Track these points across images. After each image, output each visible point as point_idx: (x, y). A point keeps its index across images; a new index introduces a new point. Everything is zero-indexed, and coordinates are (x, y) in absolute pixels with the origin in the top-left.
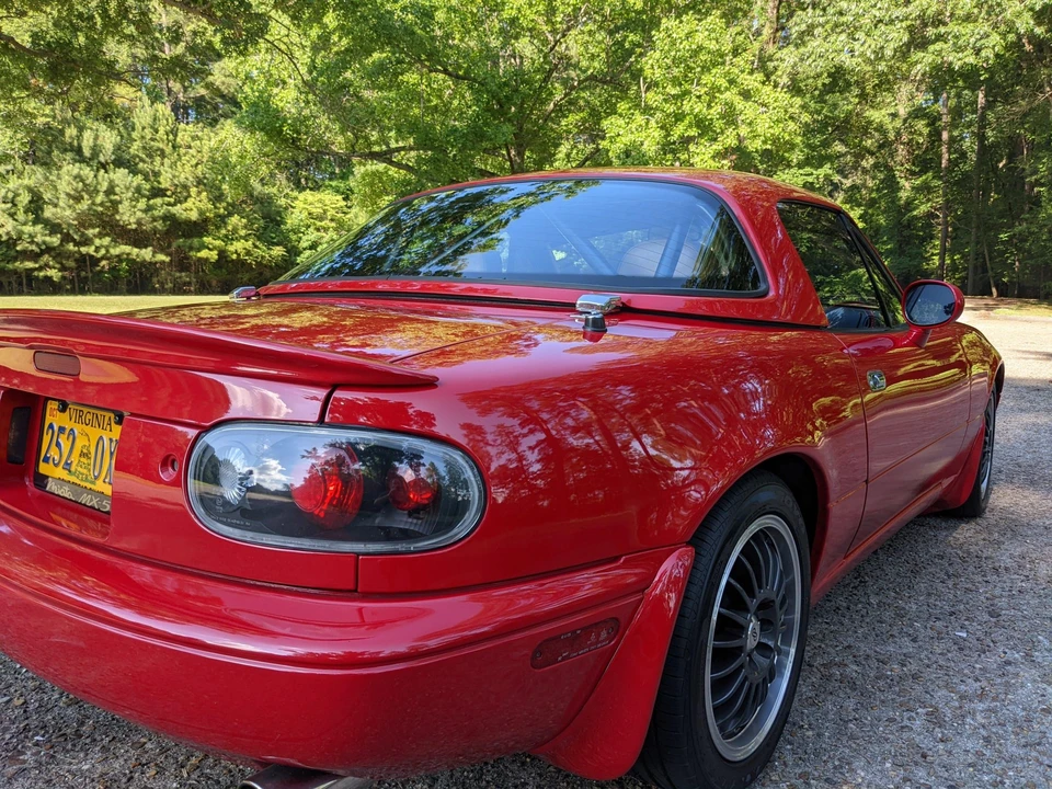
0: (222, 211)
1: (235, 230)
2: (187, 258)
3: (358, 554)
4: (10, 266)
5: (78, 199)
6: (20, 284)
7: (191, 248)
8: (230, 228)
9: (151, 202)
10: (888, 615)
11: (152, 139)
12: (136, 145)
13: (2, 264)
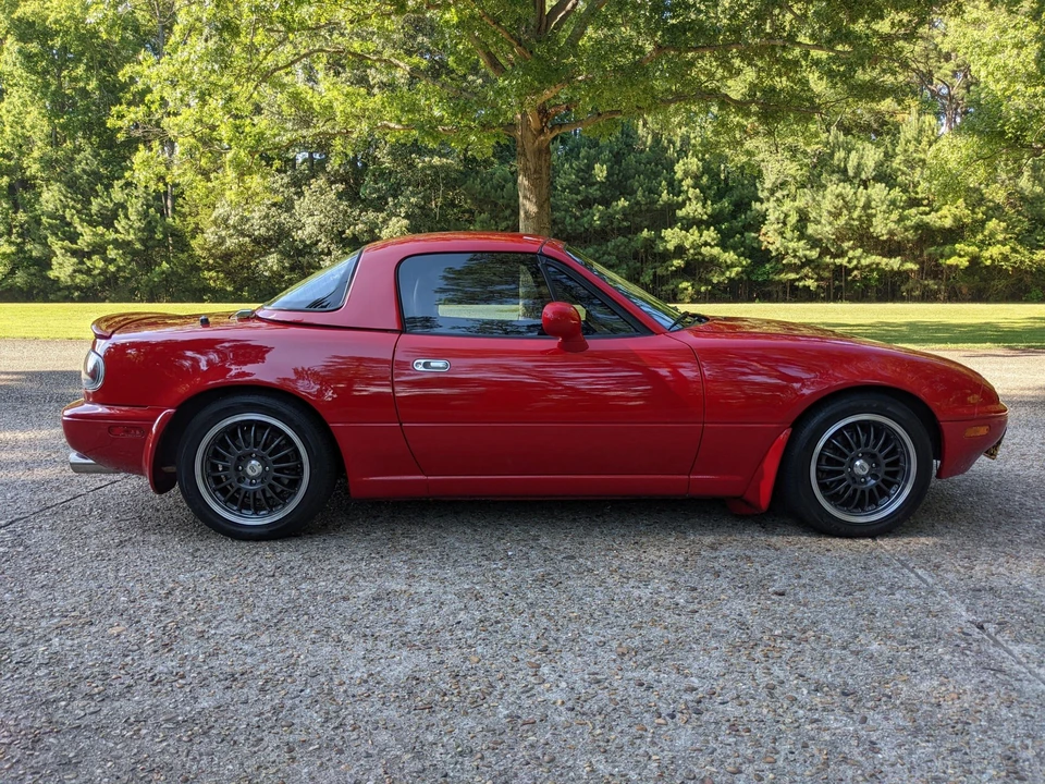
0: (980, 215)
1: (992, 235)
2: (940, 265)
4: (777, 278)
5: (836, 215)
6: (785, 293)
7: (942, 256)
8: (986, 233)
9: (906, 212)
11: (916, 151)
12: (898, 160)
13: (771, 276)
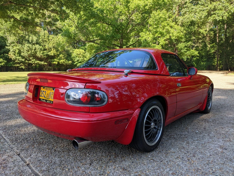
0: (58, 53)
1: (61, 58)
2: (51, 63)
3: (90, 107)
4: (14, 66)
5: (28, 51)
6: (16, 69)
7: (52, 61)
8: (60, 57)
9: (44, 52)
10: (184, 128)
11: (44, 38)
12: (41, 40)
13: (12, 65)
